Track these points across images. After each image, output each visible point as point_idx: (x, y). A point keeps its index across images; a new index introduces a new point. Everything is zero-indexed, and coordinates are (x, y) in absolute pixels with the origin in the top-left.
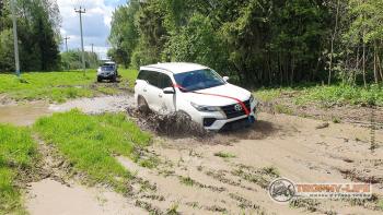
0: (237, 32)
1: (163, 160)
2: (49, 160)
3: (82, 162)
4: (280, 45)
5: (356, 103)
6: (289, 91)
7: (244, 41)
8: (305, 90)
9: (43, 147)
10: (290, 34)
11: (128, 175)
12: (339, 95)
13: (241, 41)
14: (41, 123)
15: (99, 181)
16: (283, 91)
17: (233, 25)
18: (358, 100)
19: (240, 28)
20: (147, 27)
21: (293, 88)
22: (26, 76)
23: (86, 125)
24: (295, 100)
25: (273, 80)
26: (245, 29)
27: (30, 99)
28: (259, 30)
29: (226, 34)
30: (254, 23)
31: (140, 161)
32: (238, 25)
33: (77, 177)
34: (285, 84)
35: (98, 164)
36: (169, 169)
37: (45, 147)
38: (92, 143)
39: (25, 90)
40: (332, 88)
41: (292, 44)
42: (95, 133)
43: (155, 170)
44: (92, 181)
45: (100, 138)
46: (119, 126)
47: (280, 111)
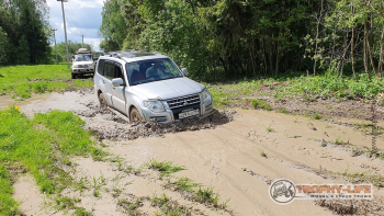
0: (215, 17)
5: (342, 96)
6: (270, 82)
8: (288, 81)
10: (273, 19)
12: (324, 86)
13: (220, 28)
17: (209, 10)
18: (345, 92)
19: (218, 13)
21: (276, 79)
24: (274, 93)
26: (223, 14)
28: (239, 16)
29: (204, 20)
30: (233, 7)
32: (216, 10)
40: (316, 78)
47: (256, 106)
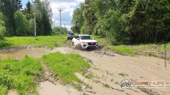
0: (129, 18)
1: (95, 75)
2: (47, 73)
3: (61, 74)
4: (150, 24)
6: (154, 45)
7: (132, 22)
8: (163, 45)
9: (45, 67)
10: (155, 19)
11: (80, 81)
13: (131, 22)
14: (44, 57)
15: (68, 83)
16: (152, 45)
17: (127, 15)
19: (131, 16)
20: (88, 17)
21: (156, 44)
22: (38, 37)
23: (63, 59)
24: (157, 50)
25: (146, 40)
26: (133, 17)
27: (40, 47)
28: (139, 17)
29: (124, 19)
30: (137, 14)
31: (85, 75)
32: (130, 15)
33: (58, 81)
34: (152, 42)
35: (67, 76)
36: (98, 80)
37: (46, 67)
38: (65, 67)
39: (38, 43)
41: (156, 23)
42: (66, 62)
43: (91, 80)
44: (65, 83)
45: (68, 64)
46: (76, 59)
47: (150, 55)
